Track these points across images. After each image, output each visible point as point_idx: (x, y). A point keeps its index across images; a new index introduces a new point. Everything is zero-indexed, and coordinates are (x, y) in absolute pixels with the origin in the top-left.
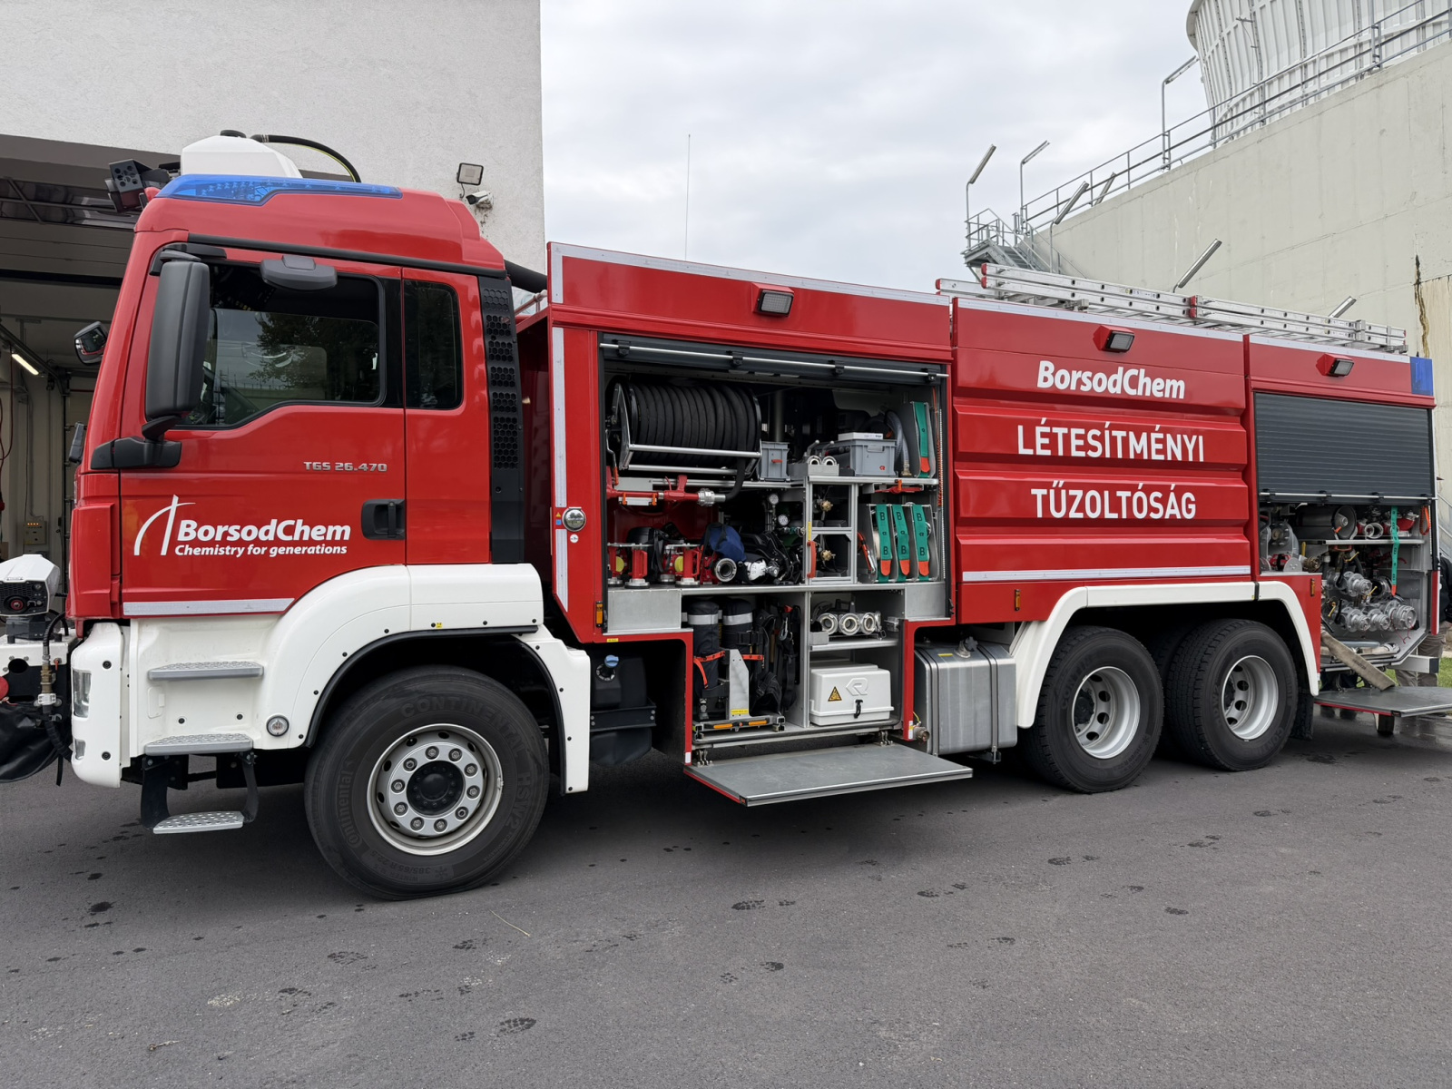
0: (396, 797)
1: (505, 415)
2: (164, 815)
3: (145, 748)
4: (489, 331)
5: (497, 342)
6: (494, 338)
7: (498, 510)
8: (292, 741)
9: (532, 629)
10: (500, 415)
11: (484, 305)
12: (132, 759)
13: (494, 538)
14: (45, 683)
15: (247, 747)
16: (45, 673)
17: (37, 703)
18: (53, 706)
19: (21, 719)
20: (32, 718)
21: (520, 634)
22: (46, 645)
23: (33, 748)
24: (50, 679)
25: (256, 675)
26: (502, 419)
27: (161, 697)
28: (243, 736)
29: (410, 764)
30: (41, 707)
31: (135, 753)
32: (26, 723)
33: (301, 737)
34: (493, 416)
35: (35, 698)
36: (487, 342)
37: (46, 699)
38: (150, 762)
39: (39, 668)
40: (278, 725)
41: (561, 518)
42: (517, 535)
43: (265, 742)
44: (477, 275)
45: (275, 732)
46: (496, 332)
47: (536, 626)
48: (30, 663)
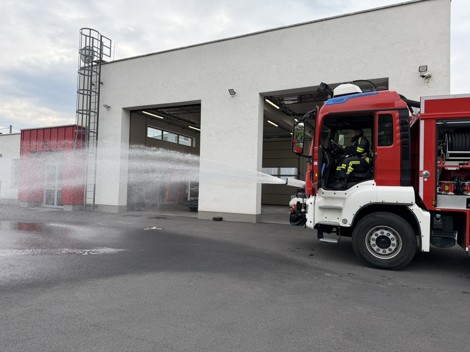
0: (373, 242)
1: (405, 146)
2: (322, 237)
3: (318, 222)
4: (402, 124)
5: (404, 127)
6: (403, 126)
7: (403, 172)
8: (348, 225)
9: (411, 205)
10: (404, 146)
11: (400, 117)
12: (316, 224)
13: (401, 179)
14: (303, 207)
15: (338, 225)
16: (303, 205)
17: (301, 211)
18: (304, 212)
19: (298, 214)
20: (301, 214)
21: (408, 206)
22: (303, 199)
23: (301, 220)
24: (304, 206)
25: (340, 209)
26: (404, 147)
27: (322, 212)
28: (338, 223)
29: (376, 235)
30: (302, 212)
31: (316, 222)
32: (299, 214)
33: (350, 224)
34: (402, 147)
35: (301, 210)
36: (401, 127)
37: (303, 210)
38: (319, 225)
39: (302, 204)
40: (345, 221)
41: (421, 174)
42: (409, 179)
43: (342, 225)
44: (399, 110)
45: (344, 222)
46: (403, 124)
47: (413, 204)
48: (301, 203)
